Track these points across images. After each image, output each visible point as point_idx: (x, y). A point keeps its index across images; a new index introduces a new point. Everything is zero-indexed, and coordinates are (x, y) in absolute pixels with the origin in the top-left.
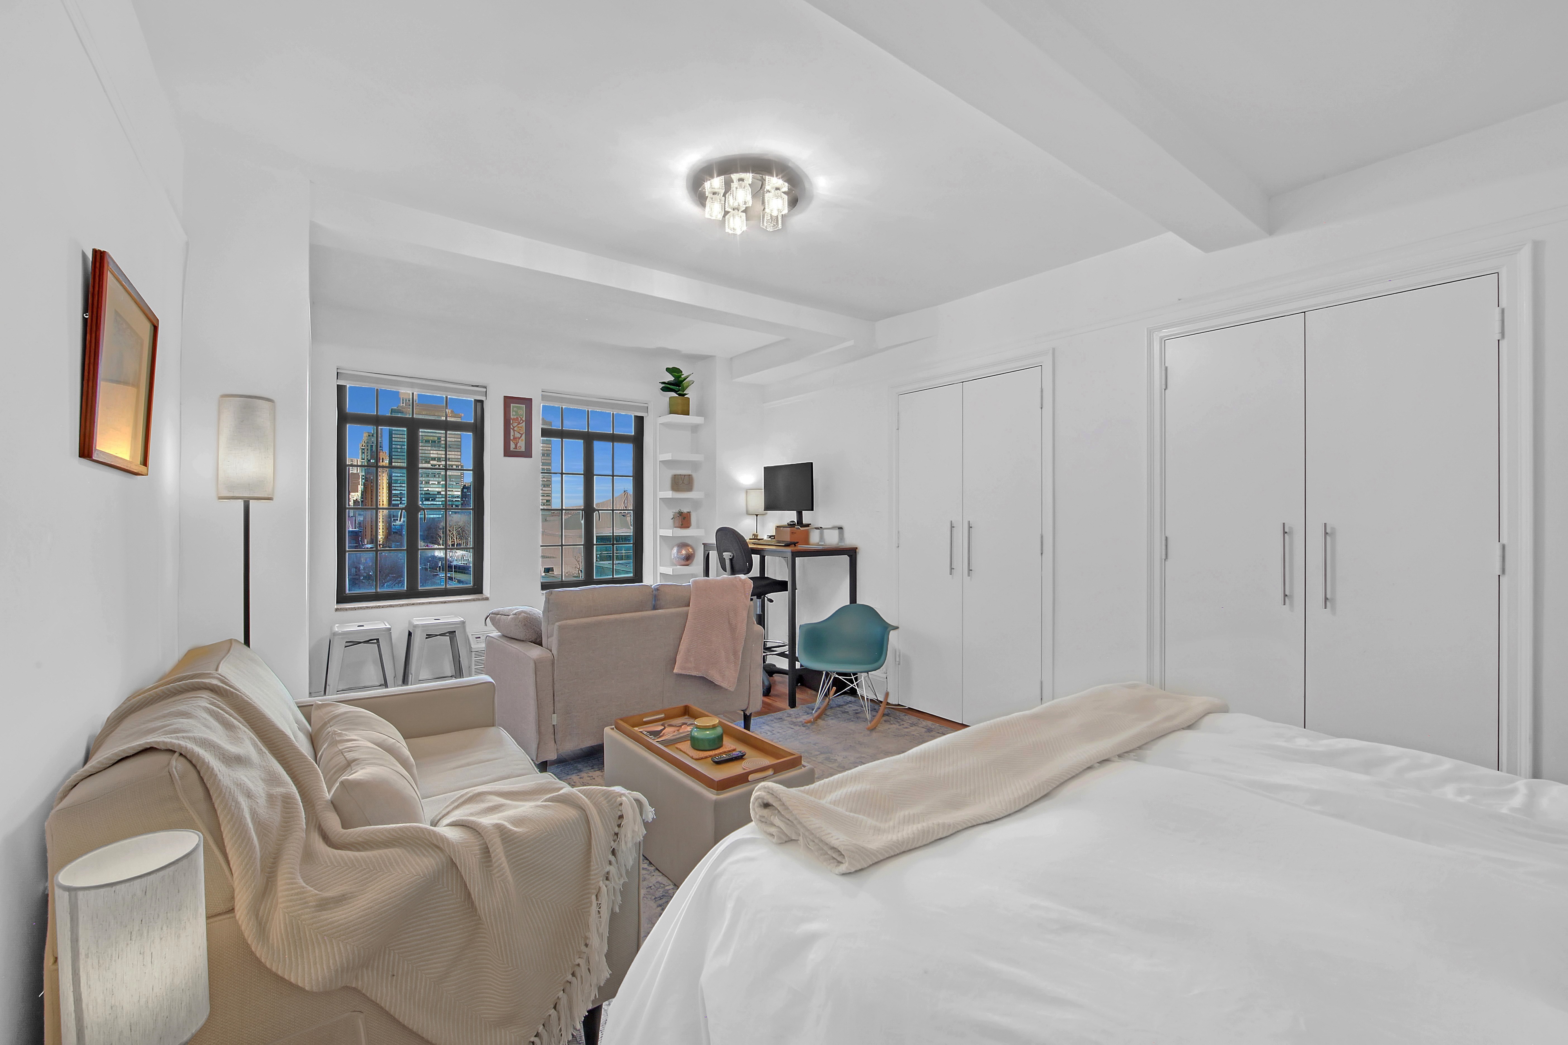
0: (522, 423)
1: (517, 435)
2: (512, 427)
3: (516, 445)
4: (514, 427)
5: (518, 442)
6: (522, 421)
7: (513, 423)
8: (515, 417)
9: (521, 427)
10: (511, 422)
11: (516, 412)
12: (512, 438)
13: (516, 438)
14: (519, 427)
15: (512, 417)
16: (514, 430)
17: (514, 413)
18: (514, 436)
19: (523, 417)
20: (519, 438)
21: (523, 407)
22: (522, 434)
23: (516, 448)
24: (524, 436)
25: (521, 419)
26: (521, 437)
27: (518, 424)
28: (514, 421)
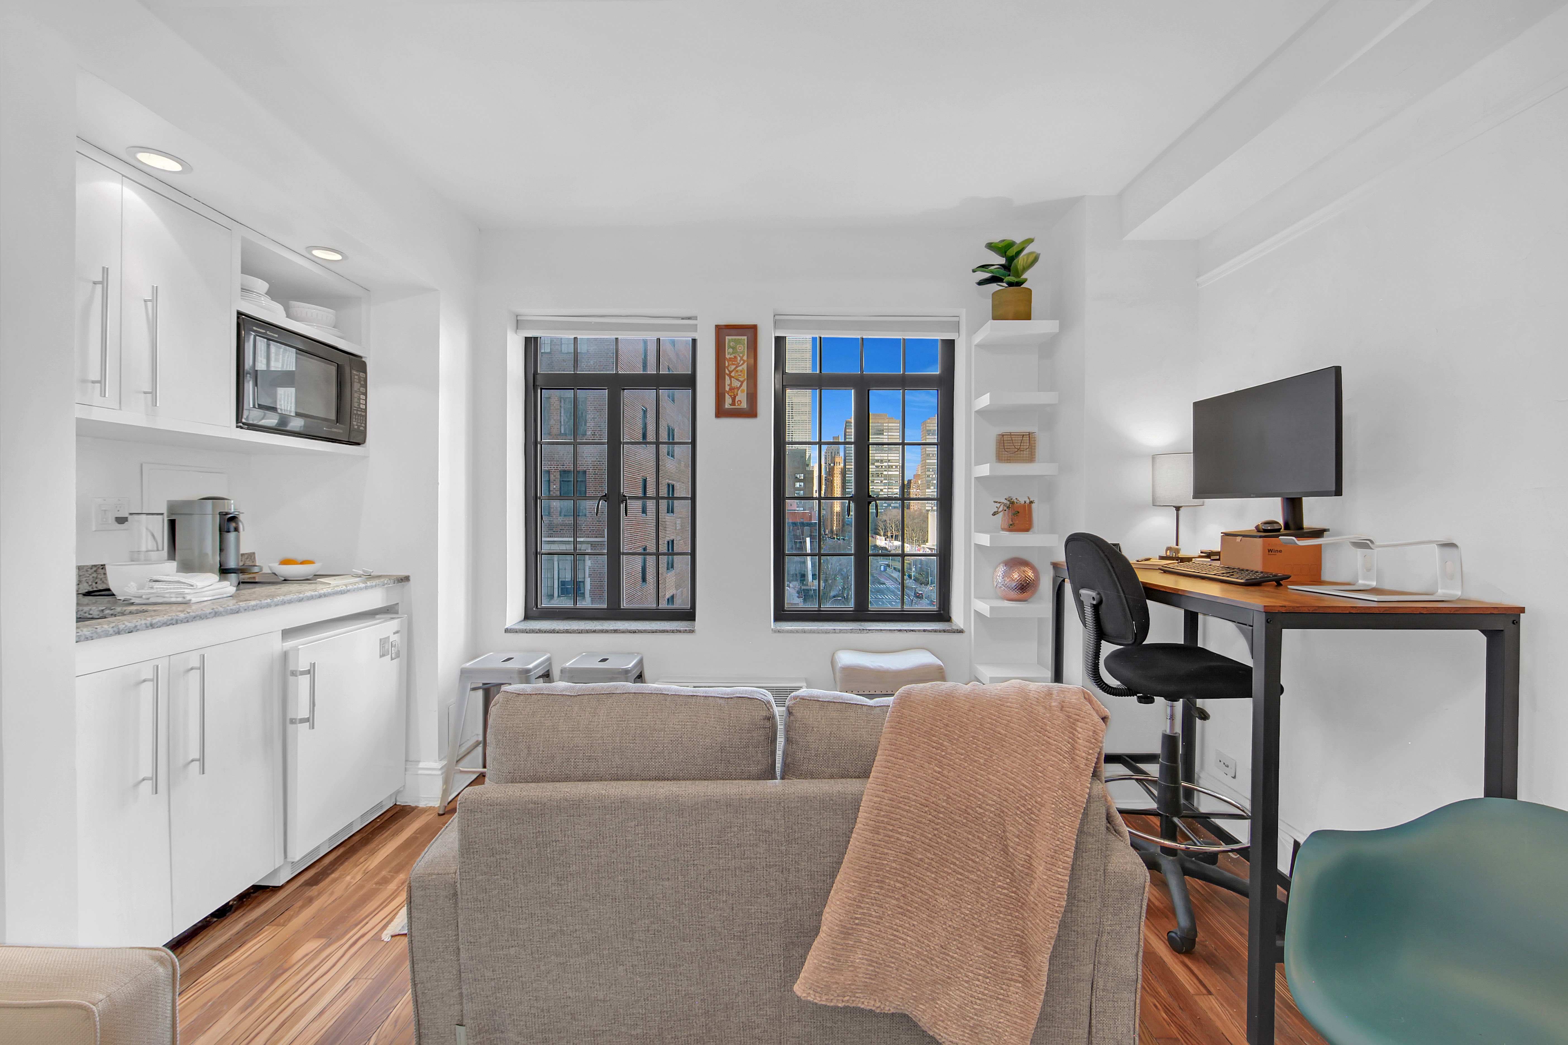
0: (743, 364)
1: (737, 384)
2: (727, 372)
3: (734, 399)
4: (731, 372)
5: (737, 394)
6: (742, 362)
7: (729, 365)
8: (732, 356)
9: (741, 371)
10: (727, 365)
11: (733, 348)
12: (727, 388)
13: (734, 389)
14: (737, 371)
15: (727, 356)
16: (731, 377)
17: (731, 350)
18: (730, 385)
19: (743, 356)
20: (738, 388)
21: (744, 339)
22: (742, 382)
23: (733, 403)
24: (745, 384)
25: (742, 358)
26: (741, 386)
27: (736, 367)
28: (731, 363)
